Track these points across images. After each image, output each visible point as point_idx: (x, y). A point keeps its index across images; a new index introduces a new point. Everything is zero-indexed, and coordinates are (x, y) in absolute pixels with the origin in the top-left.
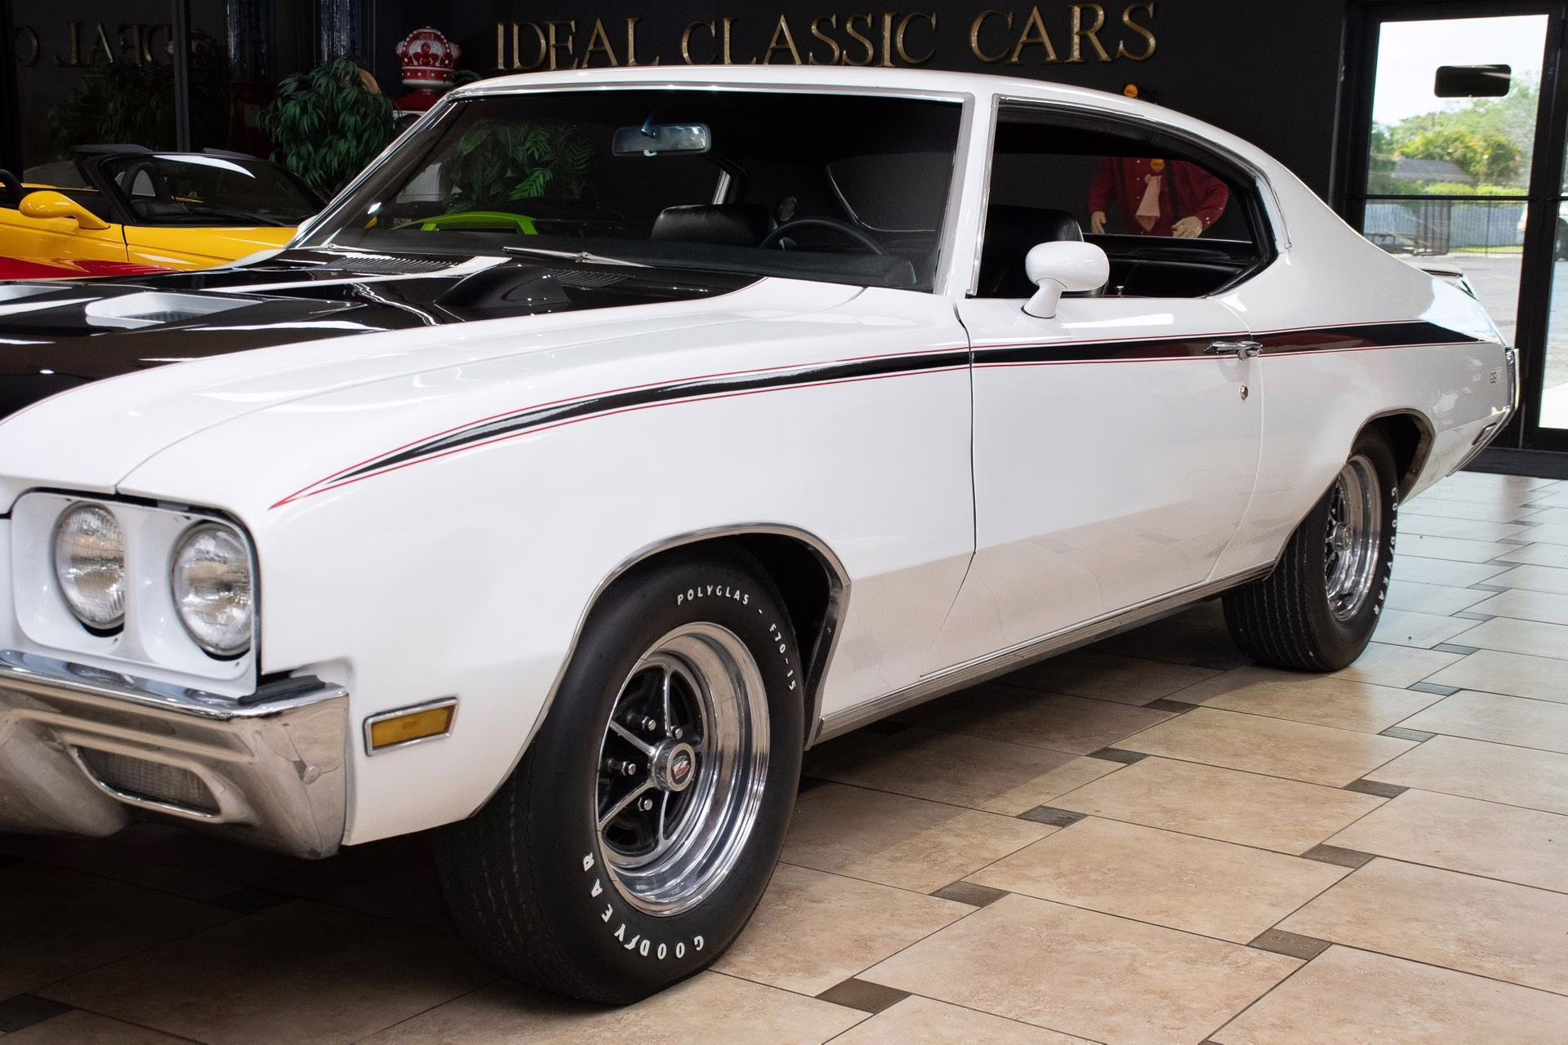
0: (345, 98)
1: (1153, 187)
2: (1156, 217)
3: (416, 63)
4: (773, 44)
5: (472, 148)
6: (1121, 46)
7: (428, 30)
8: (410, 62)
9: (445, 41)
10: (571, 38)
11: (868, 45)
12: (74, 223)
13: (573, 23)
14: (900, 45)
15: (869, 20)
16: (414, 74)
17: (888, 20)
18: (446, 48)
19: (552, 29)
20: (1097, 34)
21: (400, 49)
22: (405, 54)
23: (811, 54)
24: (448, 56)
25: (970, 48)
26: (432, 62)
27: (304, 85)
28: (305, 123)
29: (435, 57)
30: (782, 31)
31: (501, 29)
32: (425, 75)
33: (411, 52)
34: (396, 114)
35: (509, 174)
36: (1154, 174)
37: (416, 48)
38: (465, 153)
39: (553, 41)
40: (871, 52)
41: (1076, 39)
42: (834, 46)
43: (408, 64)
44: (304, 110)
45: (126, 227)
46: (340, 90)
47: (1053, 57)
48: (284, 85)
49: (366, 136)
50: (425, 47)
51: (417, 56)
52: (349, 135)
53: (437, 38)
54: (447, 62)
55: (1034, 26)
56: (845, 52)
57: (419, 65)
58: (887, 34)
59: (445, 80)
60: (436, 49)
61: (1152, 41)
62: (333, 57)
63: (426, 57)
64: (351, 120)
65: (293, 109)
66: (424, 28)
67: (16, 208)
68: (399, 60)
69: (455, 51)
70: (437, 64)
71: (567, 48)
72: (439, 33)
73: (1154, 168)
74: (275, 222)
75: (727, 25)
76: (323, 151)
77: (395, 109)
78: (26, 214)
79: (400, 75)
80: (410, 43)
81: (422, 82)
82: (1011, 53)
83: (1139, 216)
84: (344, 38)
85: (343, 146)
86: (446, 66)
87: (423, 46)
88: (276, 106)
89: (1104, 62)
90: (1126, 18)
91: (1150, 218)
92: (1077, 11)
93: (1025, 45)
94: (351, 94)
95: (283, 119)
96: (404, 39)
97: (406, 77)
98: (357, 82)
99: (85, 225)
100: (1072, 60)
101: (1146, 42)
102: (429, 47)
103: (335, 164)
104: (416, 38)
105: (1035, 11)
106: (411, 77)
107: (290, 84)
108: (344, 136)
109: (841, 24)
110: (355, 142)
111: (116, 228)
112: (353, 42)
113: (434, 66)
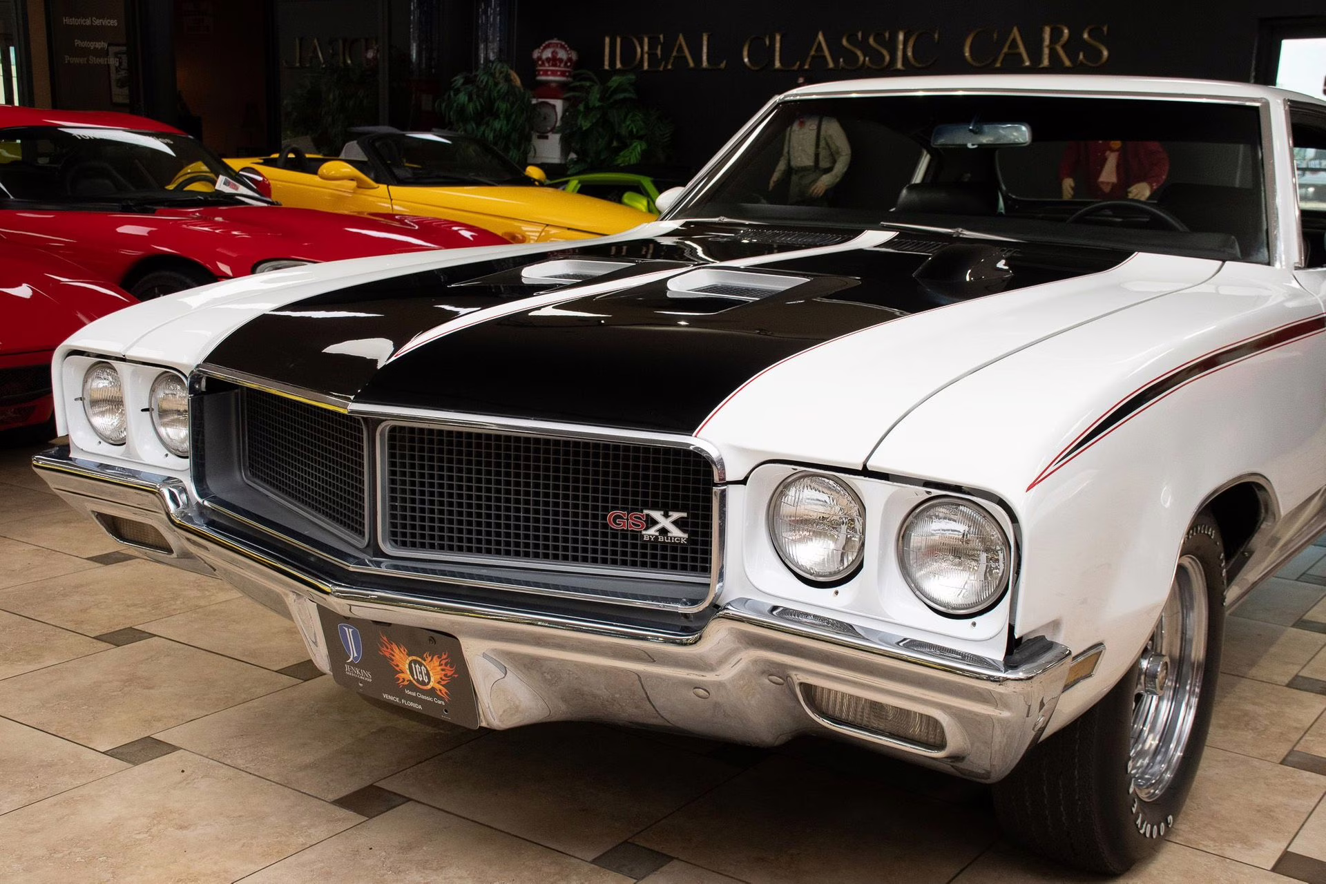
0: (499, 91)
1: (1112, 160)
2: (1113, 183)
3: (547, 65)
4: (813, 53)
5: (589, 125)
6: (1081, 56)
7: (555, 41)
8: (543, 64)
9: (568, 49)
10: (659, 47)
11: (885, 52)
12: (354, 184)
13: (661, 36)
14: (910, 54)
15: (887, 35)
16: (546, 73)
17: (901, 37)
18: (569, 54)
19: (646, 40)
20: (1063, 47)
21: (536, 54)
22: (540, 58)
23: (841, 60)
24: (570, 59)
26: (558, 64)
27: (467, 81)
28: (471, 107)
29: (561, 60)
30: (820, 43)
31: (607, 40)
32: (554, 73)
33: (544, 57)
34: (534, 101)
35: (615, 144)
36: (1112, 150)
37: (548, 54)
38: (584, 128)
39: (646, 48)
40: (887, 58)
41: (1046, 51)
42: (859, 53)
43: (541, 66)
44: (470, 99)
45: (390, 187)
46: (496, 84)
47: (1027, 64)
48: (455, 80)
49: (514, 117)
50: (554, 53)
51: (548, 60)
52: (502, 116)
53: (562, 47)
54: (569, 64)
55: (1014, 40)
56: (867, 59)
57: (549, 66)
58: (901, 47)
59: (567, 77)
60: (562, 54)
61: (1105, 53)
62: (487, 59)
63: (554, 60)
64: (503, 106)
65: (463, 98)
66: (552, 39)
67: (315, 173)
68: (534, 63)
69: (574, 56)
70: (562, 65)
71: (656, 54)
72: (563, 43)
73: (1113, 146)
74: (490, 182)
75: (778, 38)
76: (482, 128)
77: (534, 97)
78: (323, 177)
79: (535, 73)
80: (543, 51)
81: (551, 78)
82: (995, 60)
84: (494, 46)
85: (497, 125)
86: (568, 67)
87: (553, 53)
88: (449, 96)
90: (1086, 36)
91: (1108, 183)
92: (1047, 30)
94: (503, 86)
95: (455, 105)
96: (539, 47)
97: (539, 75)
98: (508, 79)
99: (361, 185)
100: (1041, 66)
101: (1101, 53)
102: (557, 53)
103: (491, 136)
104: (548, 46)
105: (1015, 31)
106: (543, 75)
107: (459, 80)
108: (496, 116)
109: (865, 38)
110: (505, 122)
111: (383, 187)
112: (501, 50)
113: (559, 66)
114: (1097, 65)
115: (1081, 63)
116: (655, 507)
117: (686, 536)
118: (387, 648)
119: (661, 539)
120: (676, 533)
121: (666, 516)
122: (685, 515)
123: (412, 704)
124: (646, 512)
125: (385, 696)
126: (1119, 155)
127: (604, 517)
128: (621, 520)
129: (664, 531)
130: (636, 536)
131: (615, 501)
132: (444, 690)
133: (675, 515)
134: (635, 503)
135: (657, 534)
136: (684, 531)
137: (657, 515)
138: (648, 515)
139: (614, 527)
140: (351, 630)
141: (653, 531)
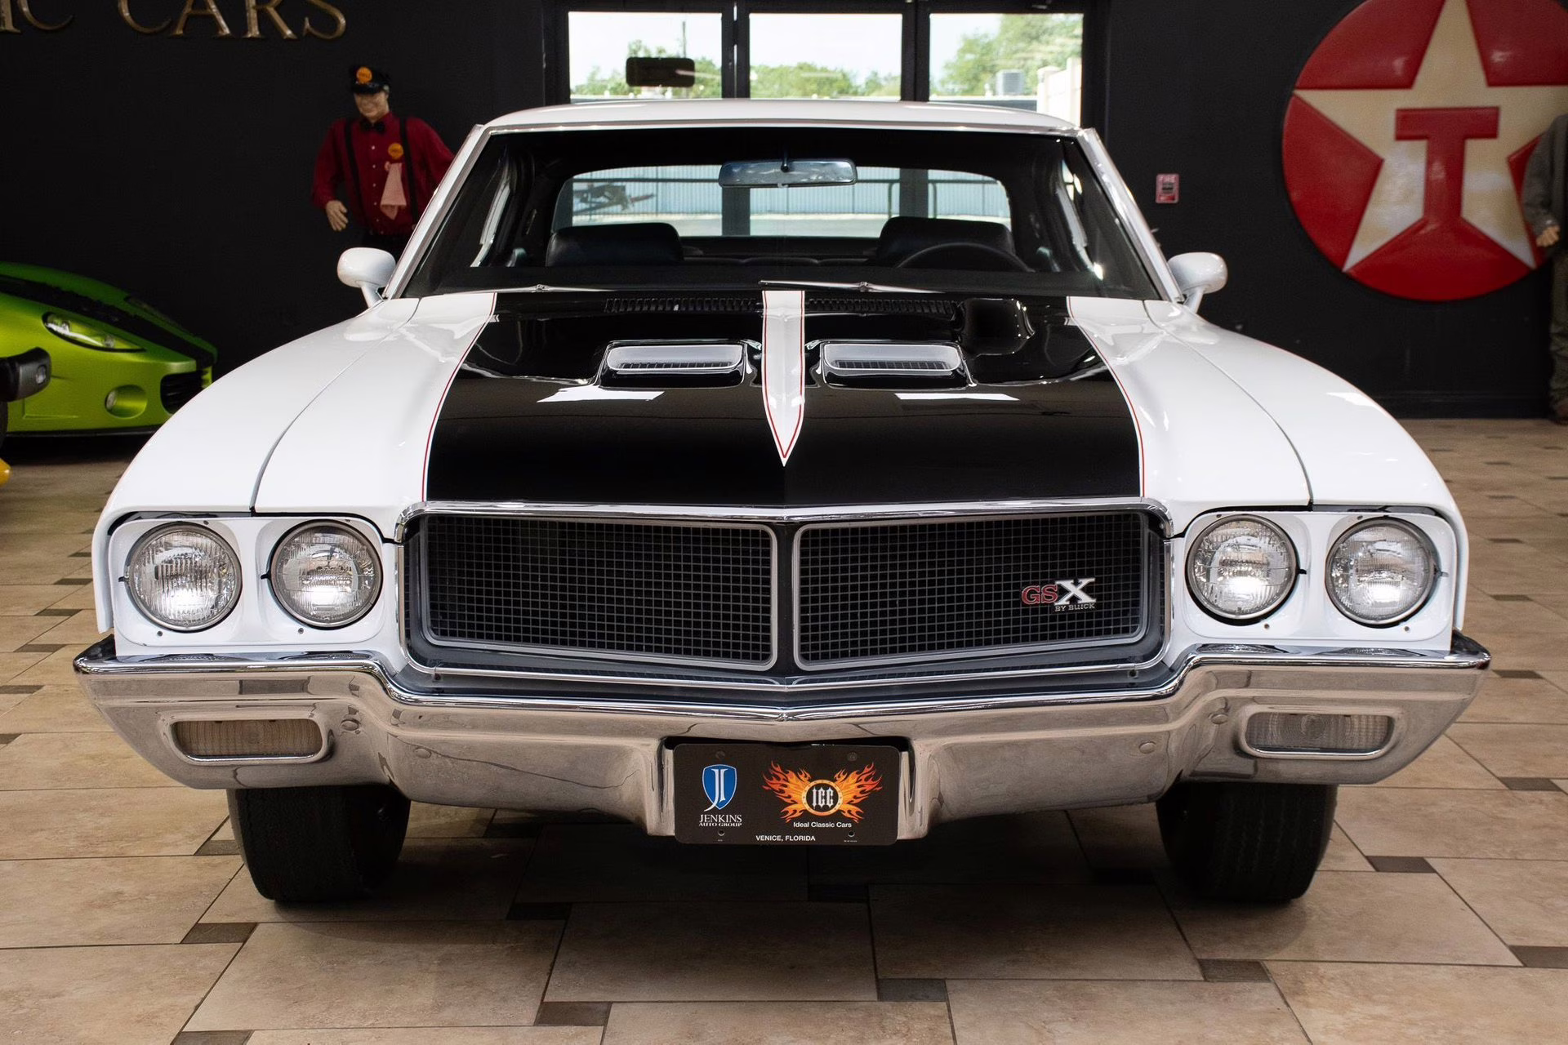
1: (395, 175)
2: (400, 208)
6: (307, 25)
25: (122, 17)
36: (393, 161)
47: (227, 31)
61: (343, 21)
73: (392, 154)
83: (386, 206)
89: (289, 40)
91: (392, 207)
93: (190, 17)
101: (336, 21)
114: (331, 37)
115: (309, 34)
116: (1064, 577)
117: (1094, 601)
118: (779, 779)
119: (1071, 608)
120: (1085, 599)
121: (1076, 584)
122: (1093, 580)
123: (800, 838)
124: (1058, 583)
125: (760, 838)
126: (403, 167)
127: (1017, 595)
128: (1034, 595)
129: (1074, 599)
130: (1048, 608)
131: (1026, 577)
132: (854, 809)
133: (1084, 582)
134: (1044, 575)
135: (1068, 603)
136: (1092, 597)
137: (1067, 584)
138: (1059, 586)
139: (1027, 602)
140: (723, 771)
141: (1064, 601)
